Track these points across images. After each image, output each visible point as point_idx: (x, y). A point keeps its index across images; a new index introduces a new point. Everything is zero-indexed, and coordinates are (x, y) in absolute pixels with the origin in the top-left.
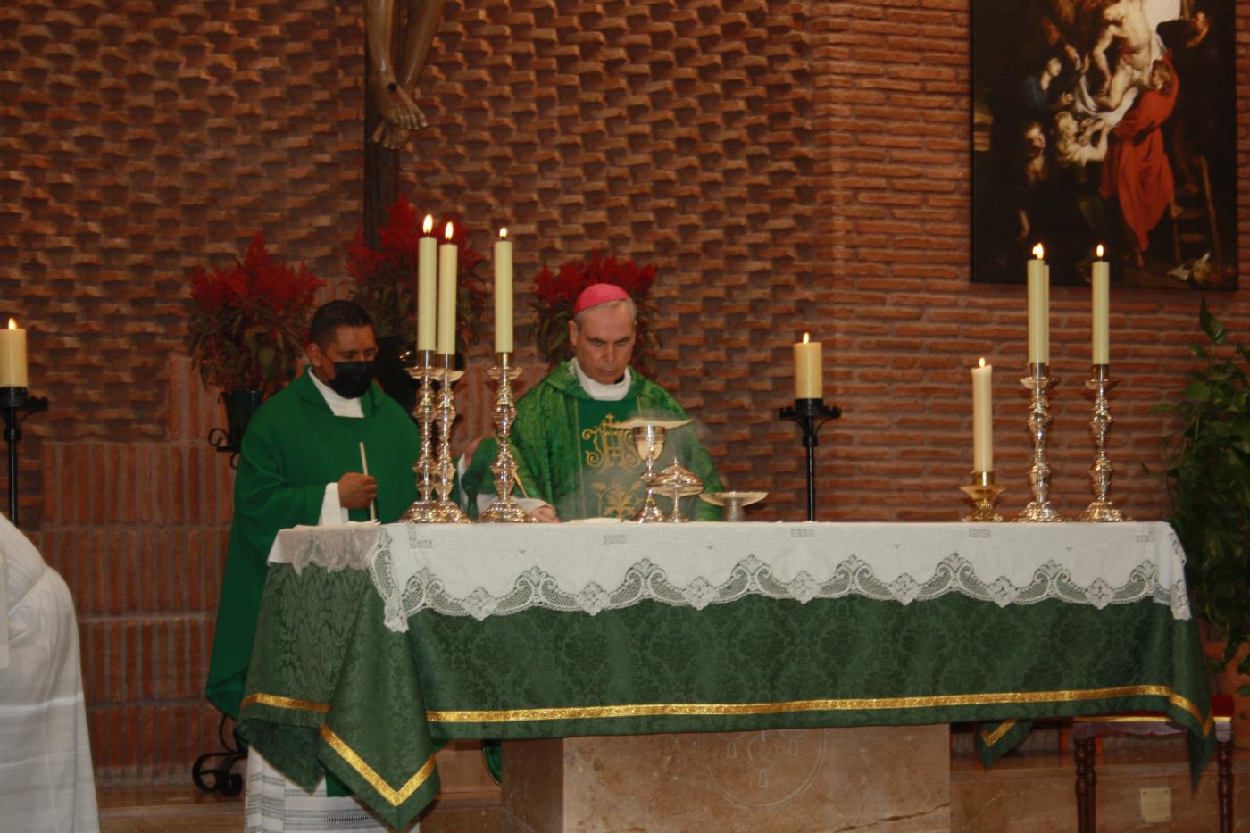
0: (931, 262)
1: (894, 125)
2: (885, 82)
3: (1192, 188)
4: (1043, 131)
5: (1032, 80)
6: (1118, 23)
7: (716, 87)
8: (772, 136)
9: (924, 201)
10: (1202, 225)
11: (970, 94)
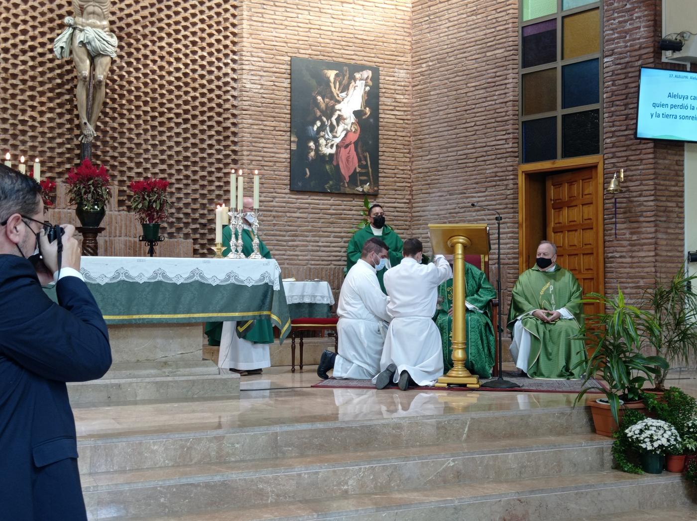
0: (277, 184)
1: (264, 141)
2: (262, 127)
3: (364, 163)
4: (314, 144)
5: (311, 127)
6: (340, 110)
7: (205, 127)
8: (224, 143)
9: (275, 165)
10: (367, 174)
11: (290, 131)
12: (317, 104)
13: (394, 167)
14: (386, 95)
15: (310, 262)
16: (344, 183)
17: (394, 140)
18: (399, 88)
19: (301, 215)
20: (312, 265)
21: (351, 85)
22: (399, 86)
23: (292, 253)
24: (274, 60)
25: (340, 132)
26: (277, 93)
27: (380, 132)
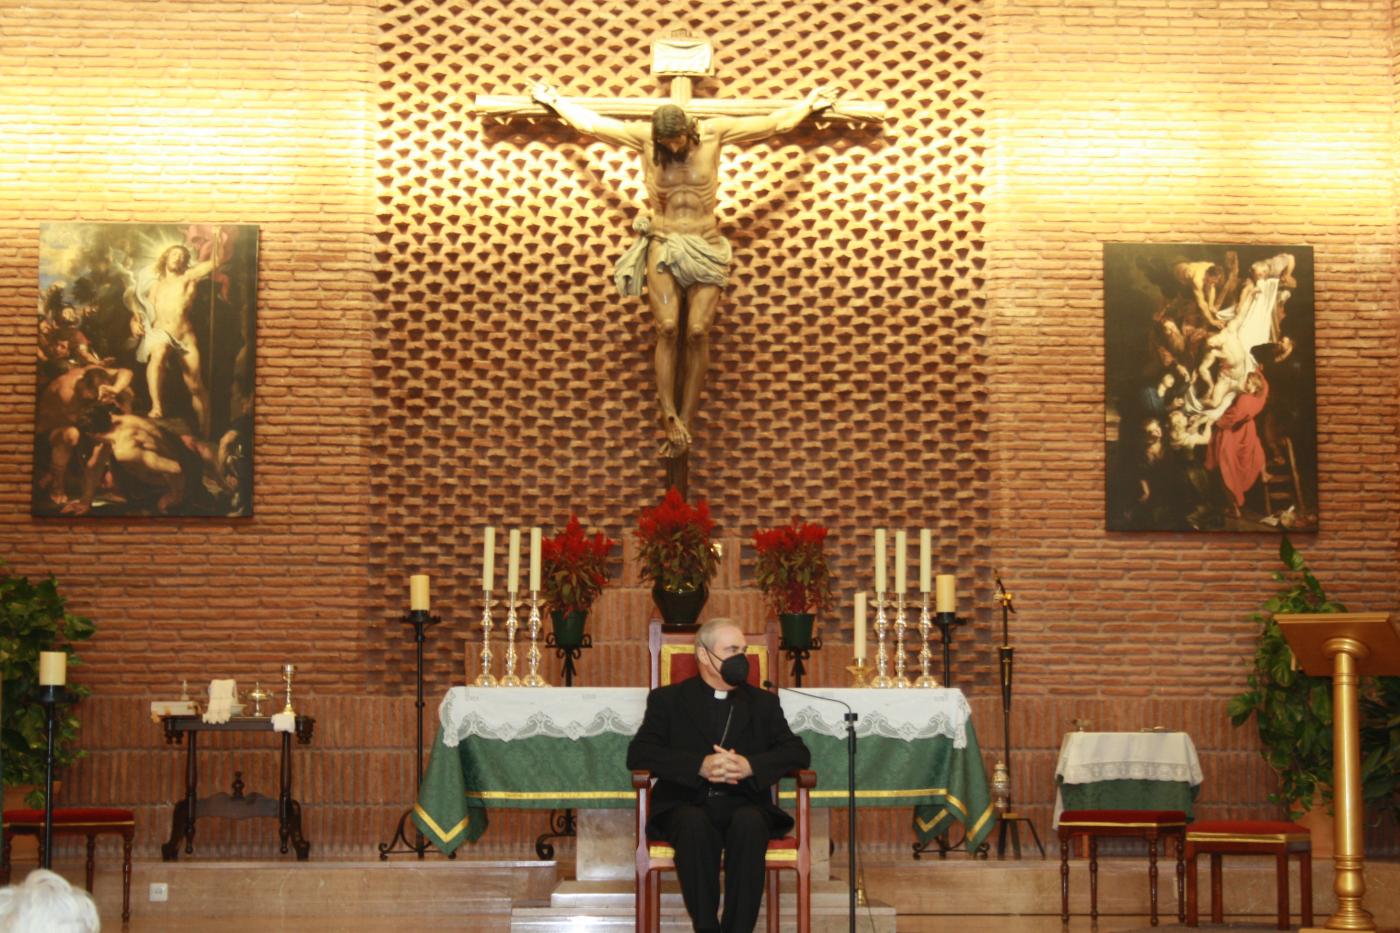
0: (1076, 517)
1: (1046, 425)
2: (1041, 397)
3: (1280, 461)
4: (1161, 425)
5: (1151, 390)
6: (1219, 348)
7: (917, 406)
8: (958, 436)
9: (1070, 476)
10: (1288, 486)
11: (1105, 402)
12: (1165, 340)
13: (1357, 467)
14: (1334, 304)
15: (1157, 688)
16: (1232, 509)
17: (1357, 405)
18: (1366, 286)
19: (1133, 584)
20: (1160, 694)
21: (1245, 291)
22: (1365, 281)
23: (1113, 668)
24: (1066, 253)
25: (1222, 396)
26: (1074, 321)
27: (1320, 390)
